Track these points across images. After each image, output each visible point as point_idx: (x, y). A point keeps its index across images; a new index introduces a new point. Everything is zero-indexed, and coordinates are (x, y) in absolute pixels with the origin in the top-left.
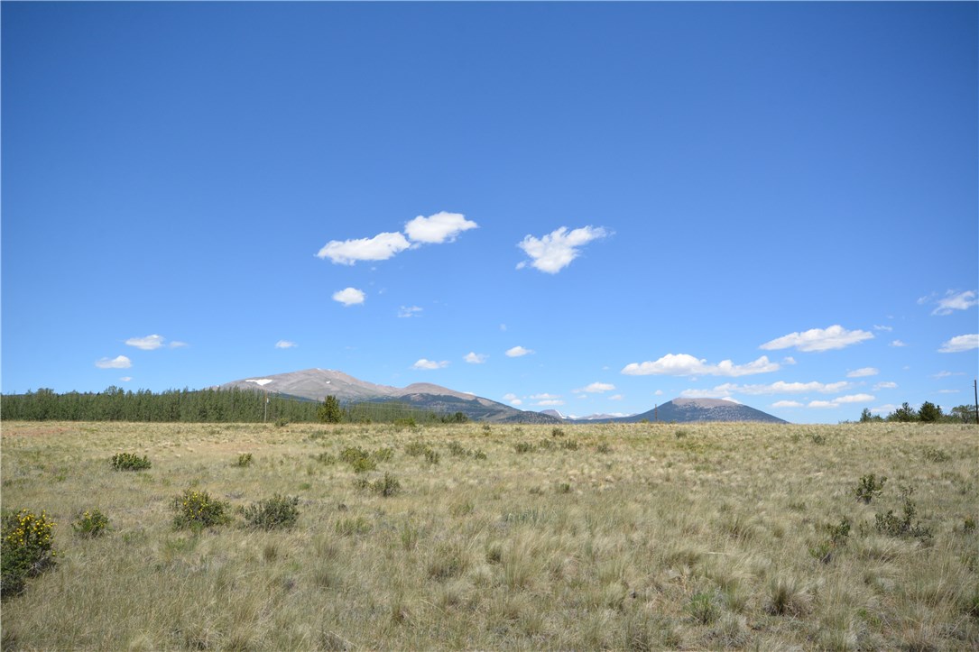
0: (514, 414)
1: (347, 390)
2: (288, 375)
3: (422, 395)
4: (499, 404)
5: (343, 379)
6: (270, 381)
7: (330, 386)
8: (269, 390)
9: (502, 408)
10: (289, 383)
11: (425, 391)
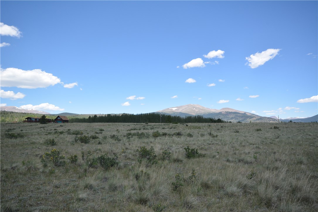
0: (259, 118)
1: (201, 111)
2: (182, 106)
3: (226, 112)
4: (253, 114)
5: (199, 107)
6: (176, 108)
7: (195, 110)
8: (177, 111)
9: (255, 116)
10: (182, 109)
11: (227, 110)
